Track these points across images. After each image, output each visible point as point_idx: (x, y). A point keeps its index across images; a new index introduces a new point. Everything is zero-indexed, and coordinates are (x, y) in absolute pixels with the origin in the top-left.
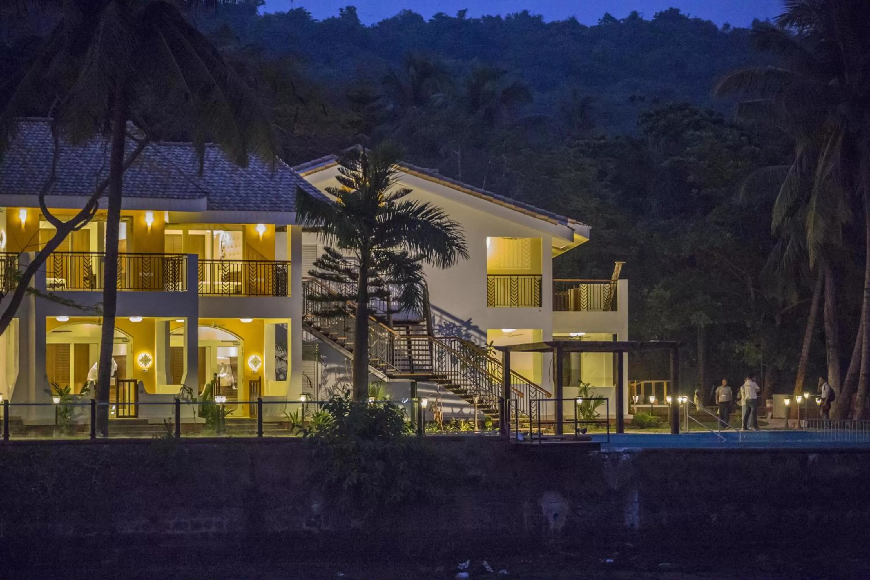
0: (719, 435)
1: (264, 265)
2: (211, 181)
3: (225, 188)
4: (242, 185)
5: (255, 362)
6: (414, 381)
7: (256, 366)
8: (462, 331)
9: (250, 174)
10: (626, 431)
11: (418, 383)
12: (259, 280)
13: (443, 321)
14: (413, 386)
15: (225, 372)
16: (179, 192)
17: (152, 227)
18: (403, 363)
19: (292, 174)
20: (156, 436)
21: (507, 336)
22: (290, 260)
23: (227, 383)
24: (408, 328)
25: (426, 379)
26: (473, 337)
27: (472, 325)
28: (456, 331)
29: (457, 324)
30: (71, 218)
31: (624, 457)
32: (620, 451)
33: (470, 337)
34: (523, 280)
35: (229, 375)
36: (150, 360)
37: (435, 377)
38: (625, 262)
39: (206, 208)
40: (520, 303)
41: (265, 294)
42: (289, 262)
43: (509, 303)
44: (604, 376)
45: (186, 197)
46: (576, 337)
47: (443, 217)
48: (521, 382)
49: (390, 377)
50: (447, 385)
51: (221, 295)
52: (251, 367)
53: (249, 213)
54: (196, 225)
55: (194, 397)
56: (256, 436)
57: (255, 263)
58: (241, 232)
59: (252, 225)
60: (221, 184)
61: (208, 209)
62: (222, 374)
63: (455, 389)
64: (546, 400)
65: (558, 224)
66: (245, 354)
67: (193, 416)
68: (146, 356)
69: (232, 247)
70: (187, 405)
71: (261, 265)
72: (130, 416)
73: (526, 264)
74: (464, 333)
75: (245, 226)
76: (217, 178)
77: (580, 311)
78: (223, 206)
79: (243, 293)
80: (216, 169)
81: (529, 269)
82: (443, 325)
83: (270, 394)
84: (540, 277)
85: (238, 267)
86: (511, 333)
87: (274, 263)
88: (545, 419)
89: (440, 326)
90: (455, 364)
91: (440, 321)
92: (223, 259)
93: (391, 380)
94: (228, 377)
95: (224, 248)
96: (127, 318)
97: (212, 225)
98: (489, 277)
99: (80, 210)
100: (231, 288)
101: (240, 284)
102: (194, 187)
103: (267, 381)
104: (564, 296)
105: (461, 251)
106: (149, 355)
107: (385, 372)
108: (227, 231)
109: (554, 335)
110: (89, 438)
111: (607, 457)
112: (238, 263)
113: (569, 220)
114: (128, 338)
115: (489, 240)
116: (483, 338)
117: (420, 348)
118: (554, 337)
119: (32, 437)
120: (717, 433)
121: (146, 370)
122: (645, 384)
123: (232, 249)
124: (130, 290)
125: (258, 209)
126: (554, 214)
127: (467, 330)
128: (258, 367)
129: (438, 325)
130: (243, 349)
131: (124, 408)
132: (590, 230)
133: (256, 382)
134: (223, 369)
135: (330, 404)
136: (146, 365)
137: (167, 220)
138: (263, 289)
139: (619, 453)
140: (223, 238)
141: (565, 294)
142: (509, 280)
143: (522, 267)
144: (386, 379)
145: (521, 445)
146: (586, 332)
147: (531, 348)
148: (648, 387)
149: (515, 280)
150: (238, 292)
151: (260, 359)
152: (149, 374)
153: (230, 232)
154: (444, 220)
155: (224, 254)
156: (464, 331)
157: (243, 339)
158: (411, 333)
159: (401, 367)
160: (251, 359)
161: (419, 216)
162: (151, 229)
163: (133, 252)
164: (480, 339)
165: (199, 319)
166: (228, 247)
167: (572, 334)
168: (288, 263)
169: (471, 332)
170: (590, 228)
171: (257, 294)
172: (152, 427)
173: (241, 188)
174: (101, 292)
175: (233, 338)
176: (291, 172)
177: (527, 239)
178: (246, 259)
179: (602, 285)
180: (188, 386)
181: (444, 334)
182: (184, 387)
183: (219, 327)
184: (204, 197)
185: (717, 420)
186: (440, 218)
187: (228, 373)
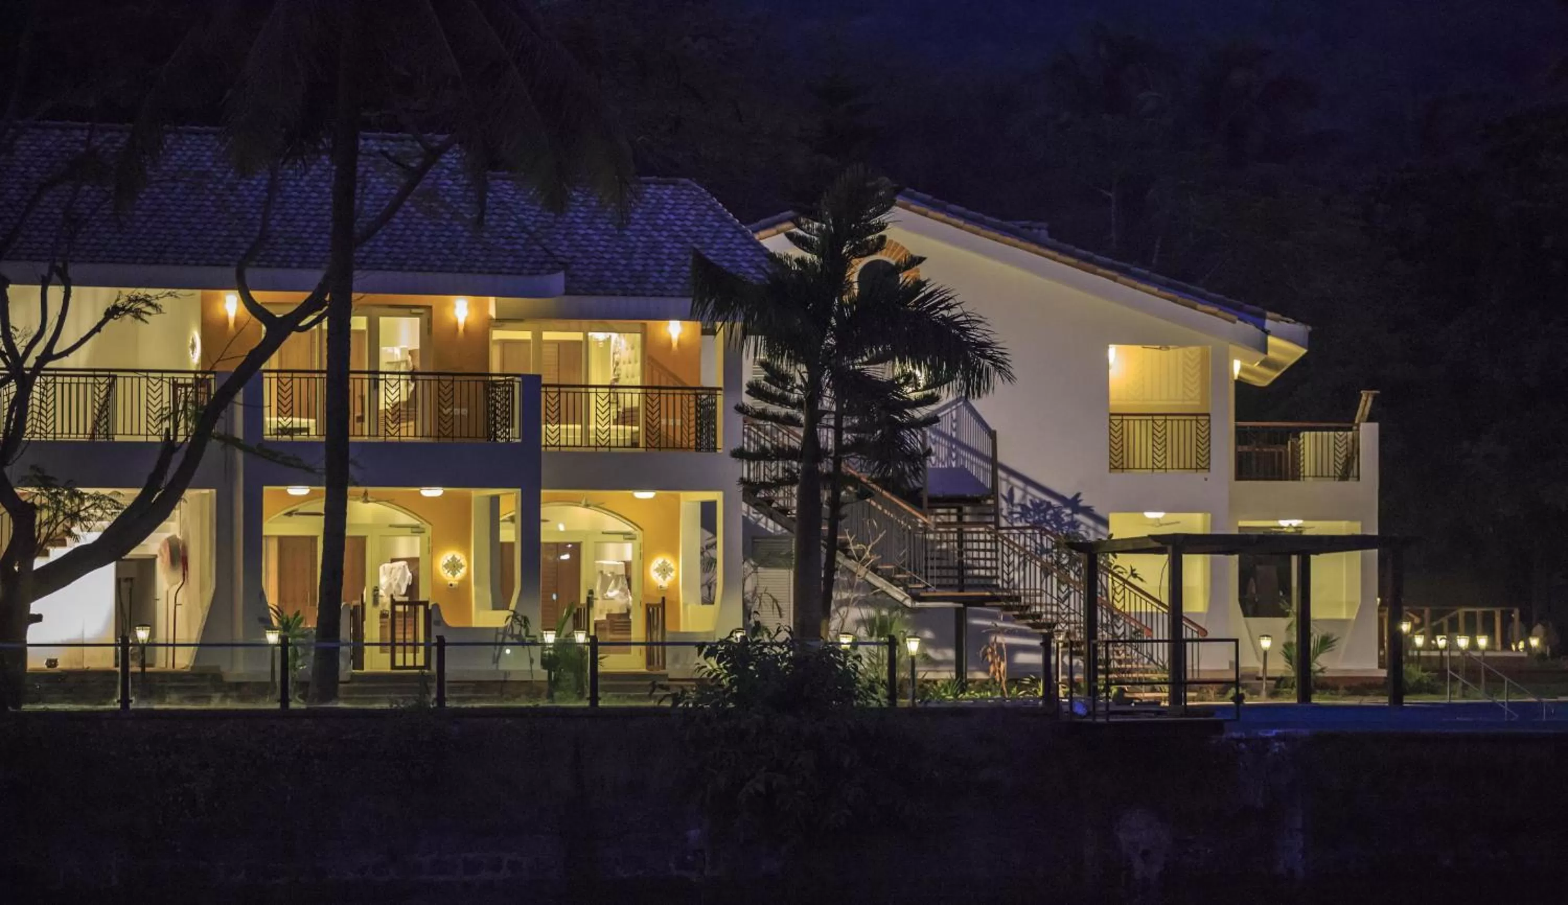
0: (1506, 707)
1: (681, 394)
2: (584, 243)
3: (607, 256)
4: (639, 251)
5: (664, 570)
6: (961, 605)
7: (664, 578)
8: (1063, 516)
9: (659, 231)
10: (1316, 700)
11: (969, 608)
12: (664, 422)
13: (1029, 497)
14: (960, 616)
15: (616, 586)
16: (513, 263)
17: (466, 325)
18: (939, 574)
19: (737, 230)
20: (397, 703)
21: (1152, 525)
22: (721, 385)
23: (620, 609)
24: (960, 510)
25: (981, 601)
26: (1082, 527)
27: (1082, 504)
28: (1052, 515)
29: (1054, 503)
30: (290, 310)
31: (1277, 746)
32: (1269, 735)
33: (1078, 526)
34: (1175, 423)
35: (622, 594)
36: (461, 566)
37: (997, 599)
38: (1378, 392)
39: (563, 290)
40: (1169, 466)
41: (681, 448)
42: (720, 389)
43: (1150, 466)
44: (1344, 599)
45: (525, 271)
46: (1288, 528)
47: (952, 307)
48: (1155, 610)
49: (915, 598)
50: (1017, 613)
51: (594, 449)
52: (657, 579)
53: (642, 300)
54: (554, 323)
55: (531, 633)
56: (586, 704)
57: (657, 391)
58: (638, 336)
59: (663, 323)
60: (600, 249)
61: (566, 294)
62: (611, 591)
63: (1031, 621)
64: (1198, 640)
65: (1238, 322)
66: (644, 556)
67: (528, 668)
68: (454, 558)
69: (630, 362)
70: (520, 647)
71: (674, 394)
72: (404, 667)
73: (1192, 395)
74: (1066, 519)
75: (645, 324)
76: (596, 238)
77: (1299, 480)
78: (596, 287)
79: (641, 445)
80: (598, 221)
81: (1198, 403)
82: (1029, 504)
83: (690, 629)
84: (1207, 418)
85: (633, 399)
86: (1158, 519)
87: (697, 391)
88: (1196, 677)
89: (1023, 506)
90: (1046, 577)
91: (1024, 497)
92: (616, 384)
93: (918, 604)
94: (621, 597)
95: (617, 364)
96: (417, 489)
97: (585, 323)
98: (1113, 418)
99: (308, 294)
100: (613, 437)
101: (635, 428)
102: (544, 254)
103: (685, 605)
104: (1280, 454)
105: (1000, 367)
106: (460, 557)
107: (906, 590)
108: (622, 335)
109: (1242, 523)
110: (277, 706)
111: (1243, 746)
112: (633, 390)
113: (1269, 314)
114: (422, 526)
115: (1113, 352)
116: (1101, 528)
117: (982, 546)
118: (1240, 528)
119: (172, 704)
120: (1503, 703)
121: (455, 583)
122: (1467, 613)
123: (630, 366)
124: (425, 440)
125: (660, 291)
126: (1241, 303)
127: (1071, 515)
128: (668, 579)
129: (1020, 504)
130: (641, 546)
131: (415, 652)
132: (1310, 334)
133: (657, 605)
134: (613, 582)
135: (719, 647)
136: (454, 574)
137: (492, 313)
138: (678, 438)
139: (1266, 740)
140: (615, 347)
141: (1282, 450)
142: (1150, 423)
143: (1184, 400)
144: (908, 603)
145: (1081, 723)
146: (1304, 519)
147: (1130, 547)
148: (1470, 617)
149: (1160, 423)
150: (635, 445)
151: (672, 566)
152: (459, 593)
153: (627, 335)
154: (954, 312)
155: (618, 375)
156: (1067, 515)
157: (641, 529)
158: (967, 519)
159: (936, 581)
160: (657, 566)
161: (912, 303)
162: (465, 330)
163: (431, 371)
164: (1096, 530)
165: (543, 491)
166: (624, 363)
167: (1284, 523)
168: (719, 392)
169: (1079, 517)
170: (1309, 328)
171: (660, 448)
172: (463, 687)
173: (636, 256)
174: (321, 443)
175: (628, 528)
176: (735, 227)
177: (1193, 348)
178: (646, 384)
179: (1331, 433)
180: (521, 612)
181: (1031, 520)
182: (515, 616)
183: (597, 506)
184: (558, 270)
185: (1503, 681)
186: (948, 308)
187: (622, 590)
